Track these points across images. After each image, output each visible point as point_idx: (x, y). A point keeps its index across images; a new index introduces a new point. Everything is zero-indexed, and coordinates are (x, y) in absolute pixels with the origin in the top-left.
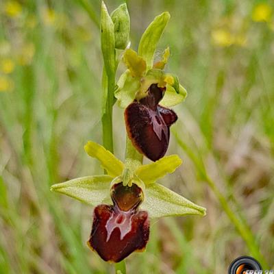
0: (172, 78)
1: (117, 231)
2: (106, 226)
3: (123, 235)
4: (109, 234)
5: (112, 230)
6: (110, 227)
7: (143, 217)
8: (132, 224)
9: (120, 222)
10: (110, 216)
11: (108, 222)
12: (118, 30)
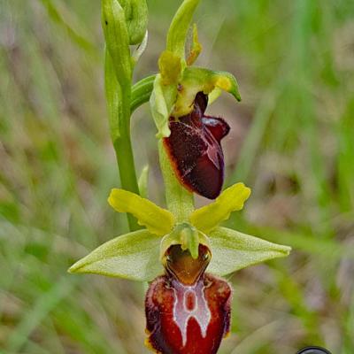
0: (228, 80)
1: (193, 324)
2: (175, 319)
3: (204, 329)
4: (184, 332)
5: (186, 324)
6: (181, 319)
7: (224, 293)
8: (209, 306)
9: (191, 306)
10: (173, 299)
11: (174, 310)
12: (131, 17)
